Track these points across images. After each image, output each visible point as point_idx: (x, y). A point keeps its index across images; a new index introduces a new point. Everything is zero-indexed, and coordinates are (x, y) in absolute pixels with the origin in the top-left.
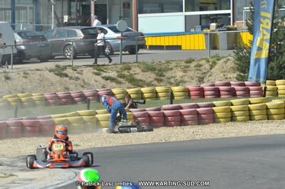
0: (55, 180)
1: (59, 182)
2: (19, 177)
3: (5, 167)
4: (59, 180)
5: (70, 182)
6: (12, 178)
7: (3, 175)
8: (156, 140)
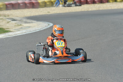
0: (40, 27)
1: (41, 28)
2: (24, 26)
3: (18, 22)
4: (41, 27)
5: (46, 28)
6: (21, 26)
7: (17, 25)
8: (83, 10)
